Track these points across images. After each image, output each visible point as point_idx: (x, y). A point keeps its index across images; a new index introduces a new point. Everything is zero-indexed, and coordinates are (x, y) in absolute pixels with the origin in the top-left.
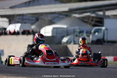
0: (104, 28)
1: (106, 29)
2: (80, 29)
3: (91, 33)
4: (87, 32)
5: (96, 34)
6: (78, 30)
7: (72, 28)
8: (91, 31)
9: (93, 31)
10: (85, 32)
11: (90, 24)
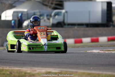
0: (63, 11)
1: (66, 12)
2: (40, 12)
3: (51, 16)
4: (47, 16)
5: (57, 17)
6: (38, 14)
7: (33, 12)
8: (51, 14)
9: (53, 14)
10: (45, 15)
11: (50, 7)
